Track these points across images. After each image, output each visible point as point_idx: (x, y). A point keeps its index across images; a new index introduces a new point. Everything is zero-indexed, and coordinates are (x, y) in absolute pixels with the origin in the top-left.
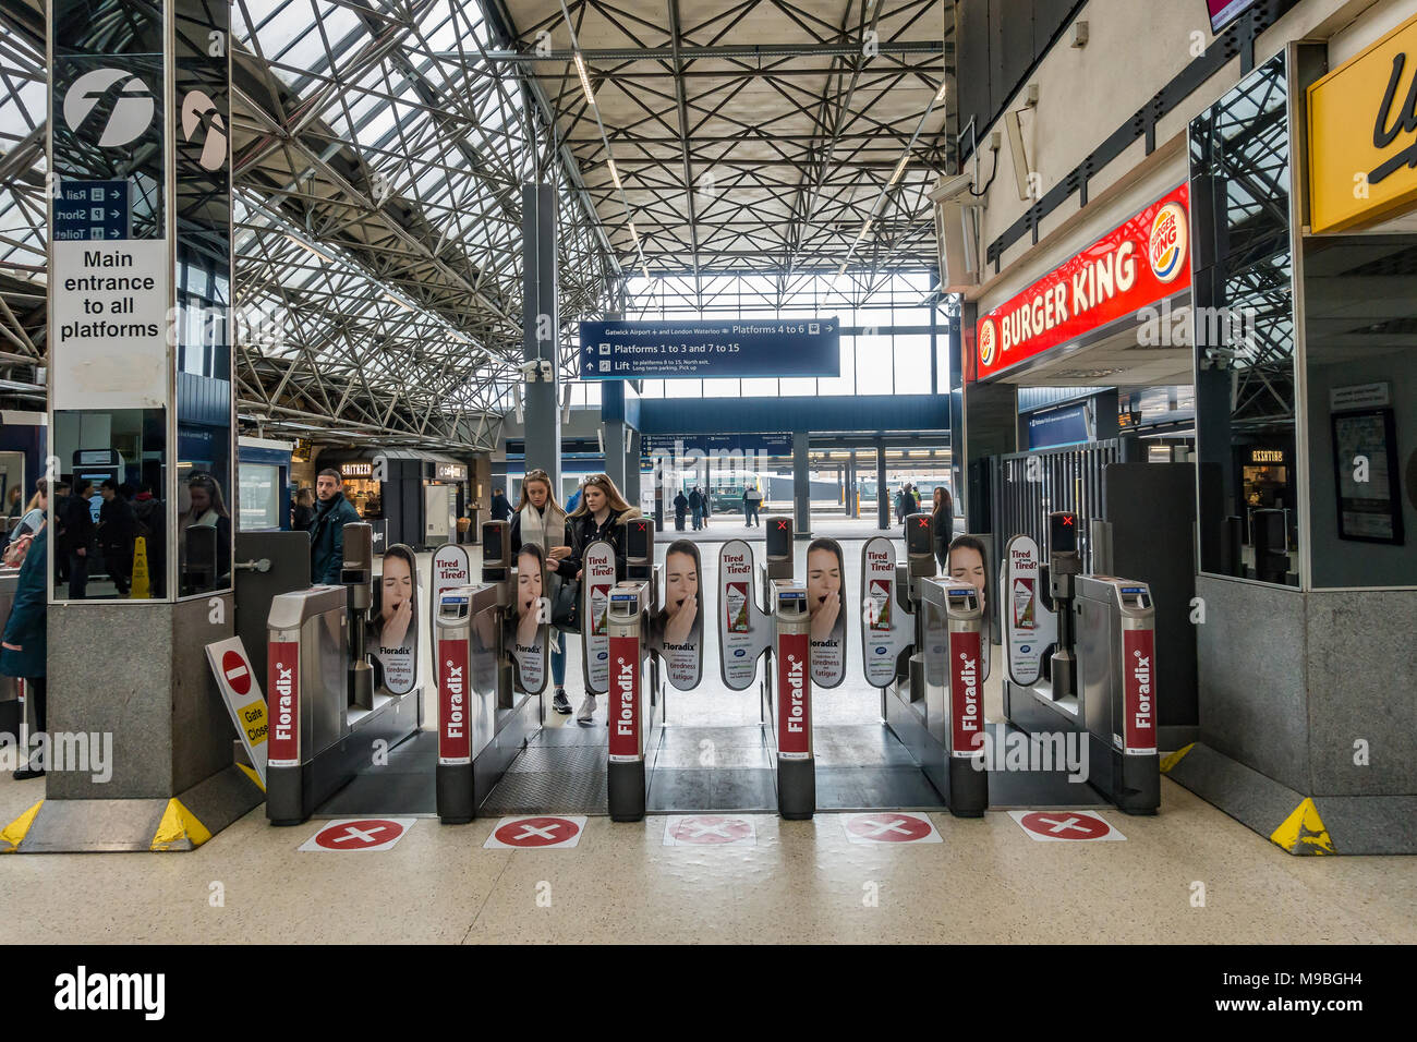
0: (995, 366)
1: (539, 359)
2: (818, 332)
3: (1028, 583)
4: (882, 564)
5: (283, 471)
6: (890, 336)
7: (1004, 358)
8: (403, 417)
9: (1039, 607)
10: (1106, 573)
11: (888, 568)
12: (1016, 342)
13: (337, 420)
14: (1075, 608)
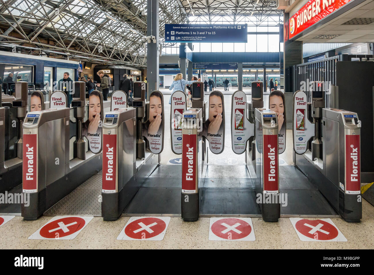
0: (295, 34)
1: (152, 36)
2: (240, 28)
3: (302, 111)
4: (240, 102)
5: (76, 70)
6: (267, 35)
7: (298, 30)
8: (117, 56)
9: (307, 121)
10: (335, 107)
11: (243, 104)
12: (302, 24)
13: (92, 55)
14: (322, 121)
